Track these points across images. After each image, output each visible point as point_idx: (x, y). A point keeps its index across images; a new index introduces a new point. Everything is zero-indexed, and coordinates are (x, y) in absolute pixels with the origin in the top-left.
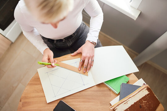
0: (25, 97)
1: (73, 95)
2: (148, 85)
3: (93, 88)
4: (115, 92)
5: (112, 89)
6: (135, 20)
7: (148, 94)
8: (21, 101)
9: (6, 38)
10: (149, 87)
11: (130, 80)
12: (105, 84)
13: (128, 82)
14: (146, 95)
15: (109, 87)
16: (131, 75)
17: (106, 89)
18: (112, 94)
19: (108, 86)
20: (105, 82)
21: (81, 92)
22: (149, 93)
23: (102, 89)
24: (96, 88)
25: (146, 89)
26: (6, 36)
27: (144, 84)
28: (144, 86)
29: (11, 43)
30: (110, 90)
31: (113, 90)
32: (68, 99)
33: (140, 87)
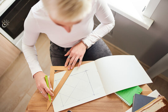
0: (32, 105)
1: (83, 106)
2: (163, 97)
3: (104, 98)
4: (127, 103)
5: (123, 100)
6: (148, 29)
7: (164, 107)
8: (27, 109)
9: (16, 47)
10: (165, 99)
11: (143, 91)
12: (117, 94)
13: (141, 94)
14: (162, 108)
15: (121, 98)
16: (144, 86)
17: (117, 100)
18: (124, 106)
19: (119, 96)
20: (116, 92)
21: (91, 103)
22: (165, 105)
23: (113, 100)
24: (106, 99)
25: (162, 100)
26: (16, 45)
27: (159, 96)
28: (160, 98)
29: (20, 52)
30: (122, 101)
31: (125, 101)
32: (77, 109)
33: (155, 98)
